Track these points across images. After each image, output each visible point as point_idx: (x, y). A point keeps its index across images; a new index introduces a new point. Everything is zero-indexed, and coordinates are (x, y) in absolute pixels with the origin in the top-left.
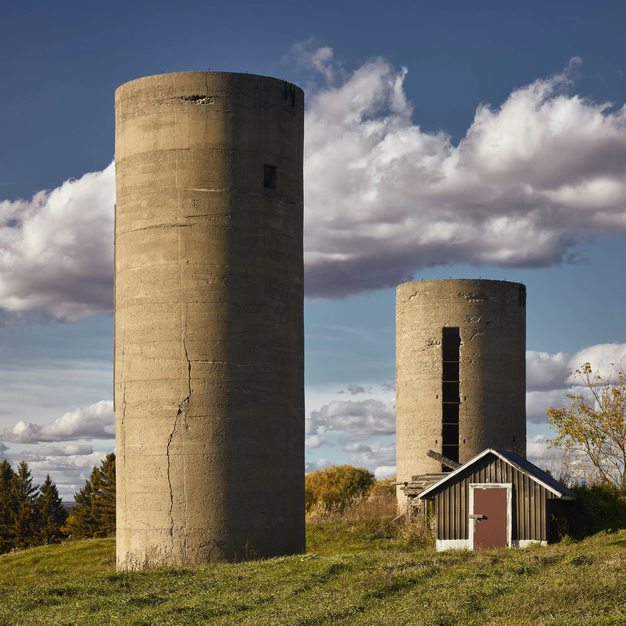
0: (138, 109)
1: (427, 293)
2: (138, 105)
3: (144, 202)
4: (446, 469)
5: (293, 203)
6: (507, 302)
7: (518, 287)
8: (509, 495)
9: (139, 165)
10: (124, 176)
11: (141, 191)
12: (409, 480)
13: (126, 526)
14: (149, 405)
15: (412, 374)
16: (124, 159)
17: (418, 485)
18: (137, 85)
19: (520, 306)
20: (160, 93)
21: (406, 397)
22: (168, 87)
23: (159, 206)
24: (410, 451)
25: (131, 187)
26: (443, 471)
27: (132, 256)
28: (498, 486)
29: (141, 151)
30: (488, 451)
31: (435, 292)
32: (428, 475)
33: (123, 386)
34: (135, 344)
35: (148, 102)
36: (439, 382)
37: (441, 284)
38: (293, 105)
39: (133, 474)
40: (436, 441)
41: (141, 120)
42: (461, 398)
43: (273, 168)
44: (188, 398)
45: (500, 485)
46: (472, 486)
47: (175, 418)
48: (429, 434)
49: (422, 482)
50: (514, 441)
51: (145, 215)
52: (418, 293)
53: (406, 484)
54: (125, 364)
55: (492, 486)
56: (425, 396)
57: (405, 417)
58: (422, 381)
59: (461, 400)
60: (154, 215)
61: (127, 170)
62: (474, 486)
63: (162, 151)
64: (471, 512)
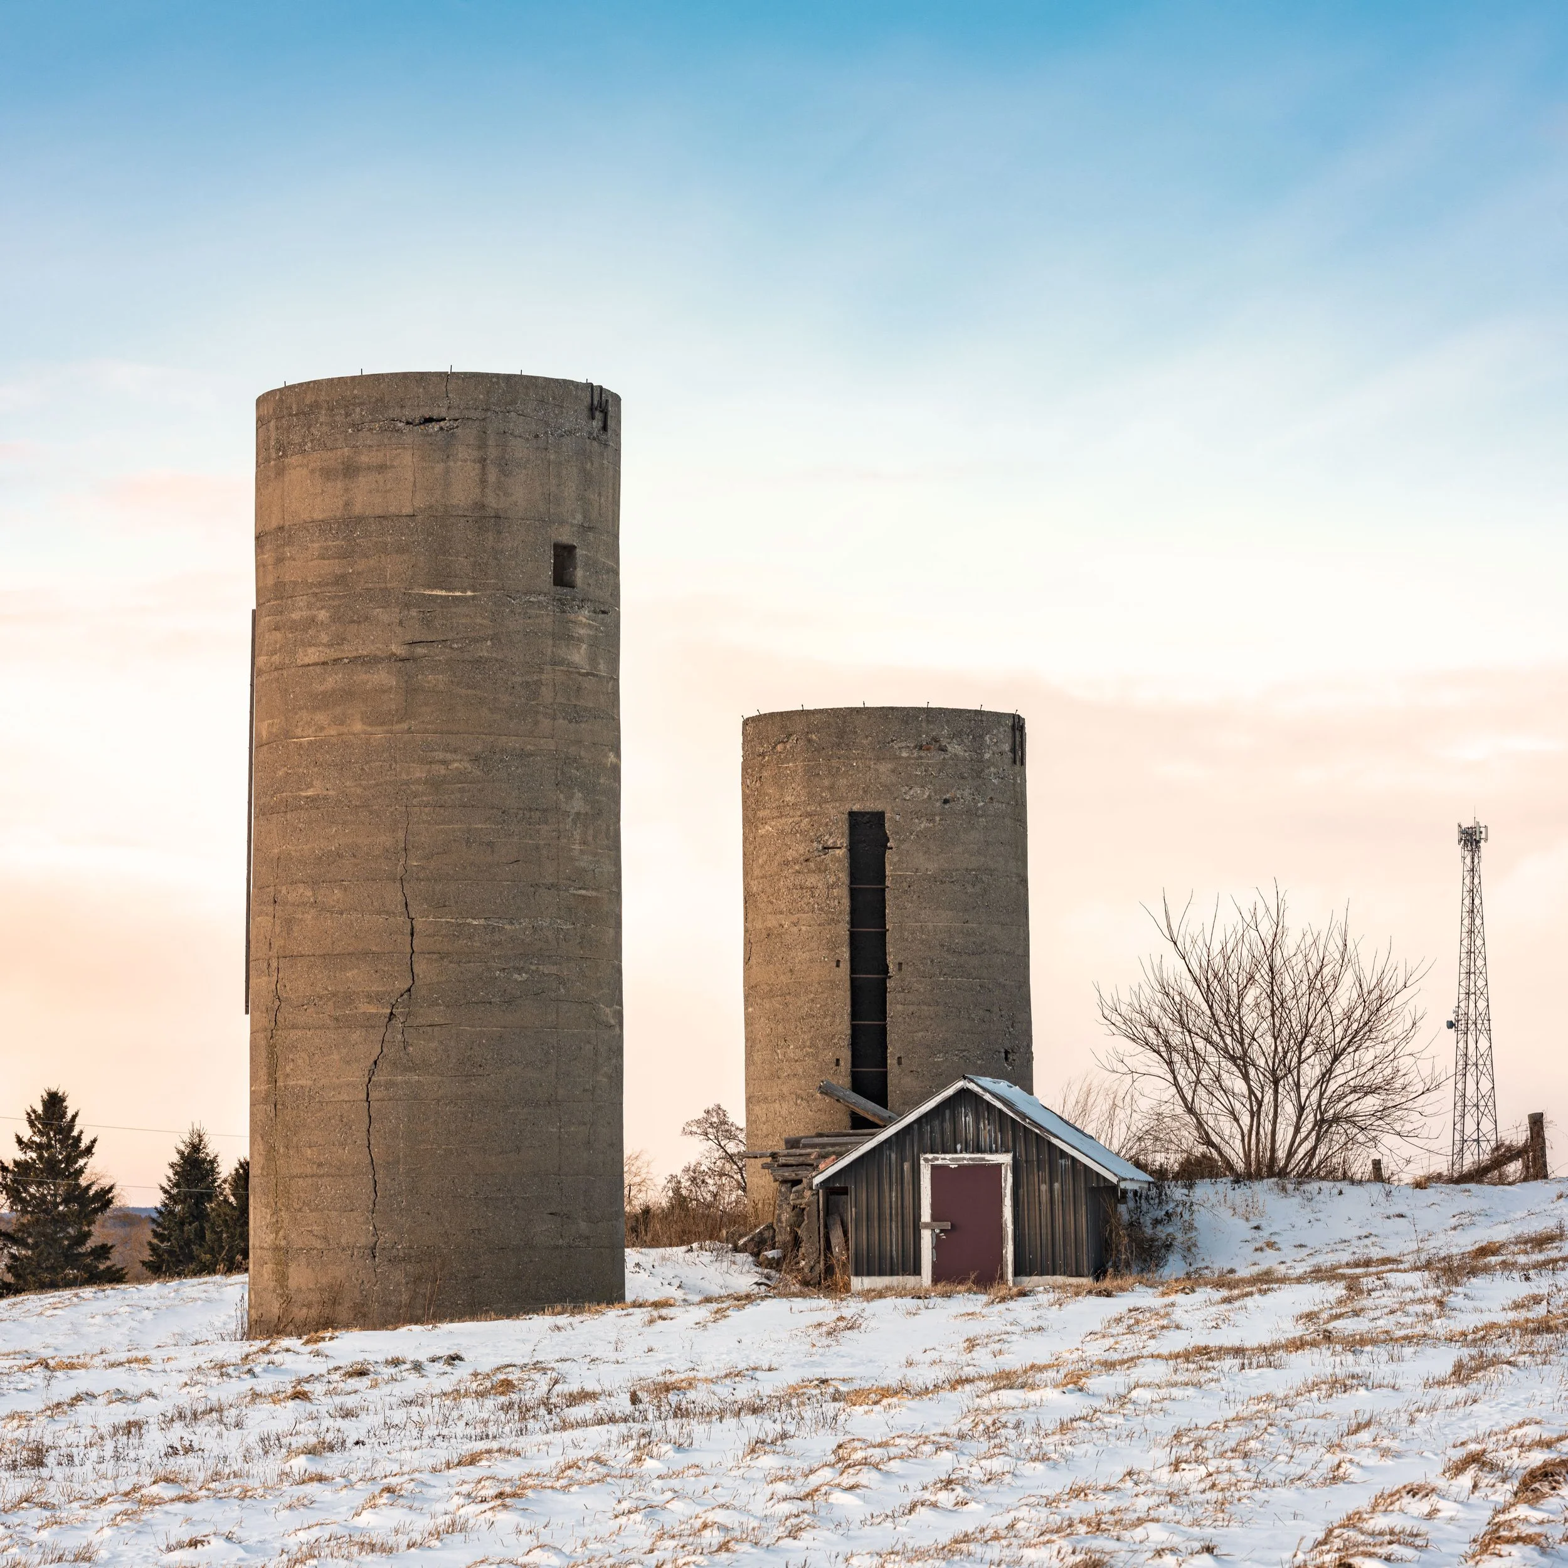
0: (311, 437)
1: (814, 737)
2: (313, 430)
3: (323, 612)
4: (861, 1124)
5: (604, 612)
6: (987, 756)
7: (1010, 723)
8: (1006, 1180)
9: (313, 541)
10: (280, 560)
11: (317, 591)
12: (781, 1148)
13: (277, 1242)
14: (331, 1003)
15: (781, 913)
16: (281, 528)
17: (801, 1159)
18: (309, 393)
19: (1015, 762)
20: (358, 410)
21: (769, 962)
22: (373, 399)
23: (353, 621)
24: (780, 1082)
25: (295, 583)
26: (853, 1127)
27: (296, 713)
28: (983, 1159)
29: (318, 516)
30: (960, 1084)
31: (829, 735)
32: (820, 1135)
33: (274, 964)
34: (301, 885)
35: (333, 425)
36: (843, 930)
37: (845, 717)
38: (605, 428)
39: (295, 1139)
40: (838, 1060)
41: (319, 459)
42: (891, 966)
43: (570, 549)
44: (409, 990)
45: (988, 1157)
46: (926, 1160)
47: (383, 1030)
48: (820, 1044)
49: (808, 1150)
50: (1006, 1059)
51: (324, 638)
52: (794, 737)
53: (774, 1156)
54: (278, 922)
55: (971, 1159)
56: (812, 961)
57: (767, 1006)
58: (803, 928)
59: (890, 970)
60: (344, 639)
61: (287, 549)
62: (932, 1160)
63: (360, 519)
64: (926, 1216)
